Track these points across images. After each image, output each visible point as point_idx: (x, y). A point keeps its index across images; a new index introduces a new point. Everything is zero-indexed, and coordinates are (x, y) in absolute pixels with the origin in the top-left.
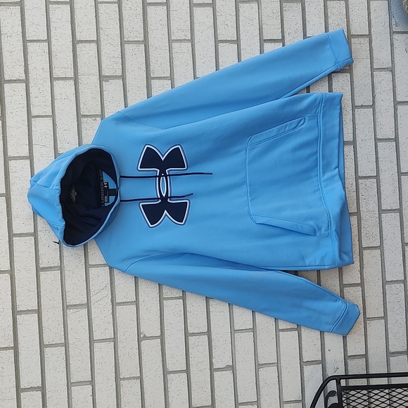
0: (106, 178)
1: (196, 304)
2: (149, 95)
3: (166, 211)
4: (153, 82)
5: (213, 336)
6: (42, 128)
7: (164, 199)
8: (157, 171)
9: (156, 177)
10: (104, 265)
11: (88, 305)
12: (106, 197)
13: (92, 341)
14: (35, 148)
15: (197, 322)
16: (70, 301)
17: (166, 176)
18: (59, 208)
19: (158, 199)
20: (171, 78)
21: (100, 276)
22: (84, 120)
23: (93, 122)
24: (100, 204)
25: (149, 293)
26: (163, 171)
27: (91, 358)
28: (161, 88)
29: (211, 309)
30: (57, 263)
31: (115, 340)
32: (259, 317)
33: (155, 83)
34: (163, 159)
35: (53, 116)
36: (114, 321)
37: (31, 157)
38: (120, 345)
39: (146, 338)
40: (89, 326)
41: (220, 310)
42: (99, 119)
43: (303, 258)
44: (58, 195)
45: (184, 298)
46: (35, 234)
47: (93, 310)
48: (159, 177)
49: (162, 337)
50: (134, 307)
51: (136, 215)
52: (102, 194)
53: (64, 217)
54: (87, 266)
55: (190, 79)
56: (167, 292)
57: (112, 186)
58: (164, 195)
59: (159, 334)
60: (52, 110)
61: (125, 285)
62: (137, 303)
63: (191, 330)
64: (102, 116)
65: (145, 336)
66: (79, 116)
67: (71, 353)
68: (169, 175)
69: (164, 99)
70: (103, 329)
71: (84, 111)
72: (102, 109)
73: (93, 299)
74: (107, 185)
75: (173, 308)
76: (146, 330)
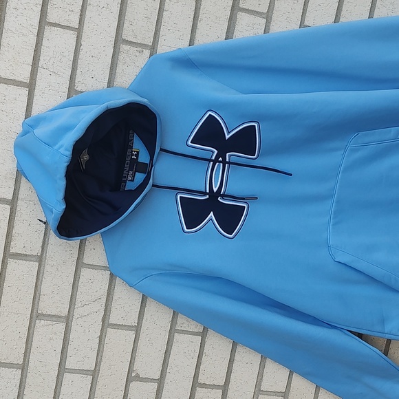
0: (138, 145)
1: (218, 347)
2: (229, 35)
3: (212, 214)
4: (241, 15)
5: (230, 393)
6: (58, 44)
7: (214, 195)
8: (213, 152)
9: (210, 160)
10: (105, 268)
11: (68, 320)
12: (131, 173)
13: (62, 369)
14: (42, 74)
15: (214, 371)
16: (44, 308)
17: (224, 162)
18: (62, 183)
19: (205, 194)
20: (268, 16)
21: (95, 283)
22: (124, 47)
23: (138, 54)
24: (120, 181)
25: (158, 319)
26: (222, 154)
27: (55, 392)
28: (249, 29)
29: (237, 357)
30: (37, 251)
31: (95, 374)
32: (297, 379)
33: (243, 19)
34: (227, 137)
35: (79, 31)
36: (99, 347)
37: (31, 86)
38: (100, 381)
39: (138, 378)
40: (63, 348)
41: (247, 361)
42: (147, 53)
43: (383, 321)
44: (66, 164)
45: (203, 335)
46: (13, 203)
47: (74, 327)
48: (215, 161)
49: (160, 382)
50: (132, 334)
51: (169, 210)
52: (127, 167)
53: (67, 198)
54: (79, 265)
55: (294, 26)
56: (183, 323)
57: (144, 158)
58: (215, 190)
59: (157, 376)
60: (81, 20)
61: (126, 303)
62: (137, 329)
63: (202, 379)
64: (153, 49)
65: (137, 376)
66: (119, 40)
67: (29, 380)
68: (229, 163)
69: (251, 47)
70: (82, 356)
71: (127, 34)
72: (155, 38)
73: (78, 312)
74: (137, 155)
75: (186, 345)
76: (141, 368)
